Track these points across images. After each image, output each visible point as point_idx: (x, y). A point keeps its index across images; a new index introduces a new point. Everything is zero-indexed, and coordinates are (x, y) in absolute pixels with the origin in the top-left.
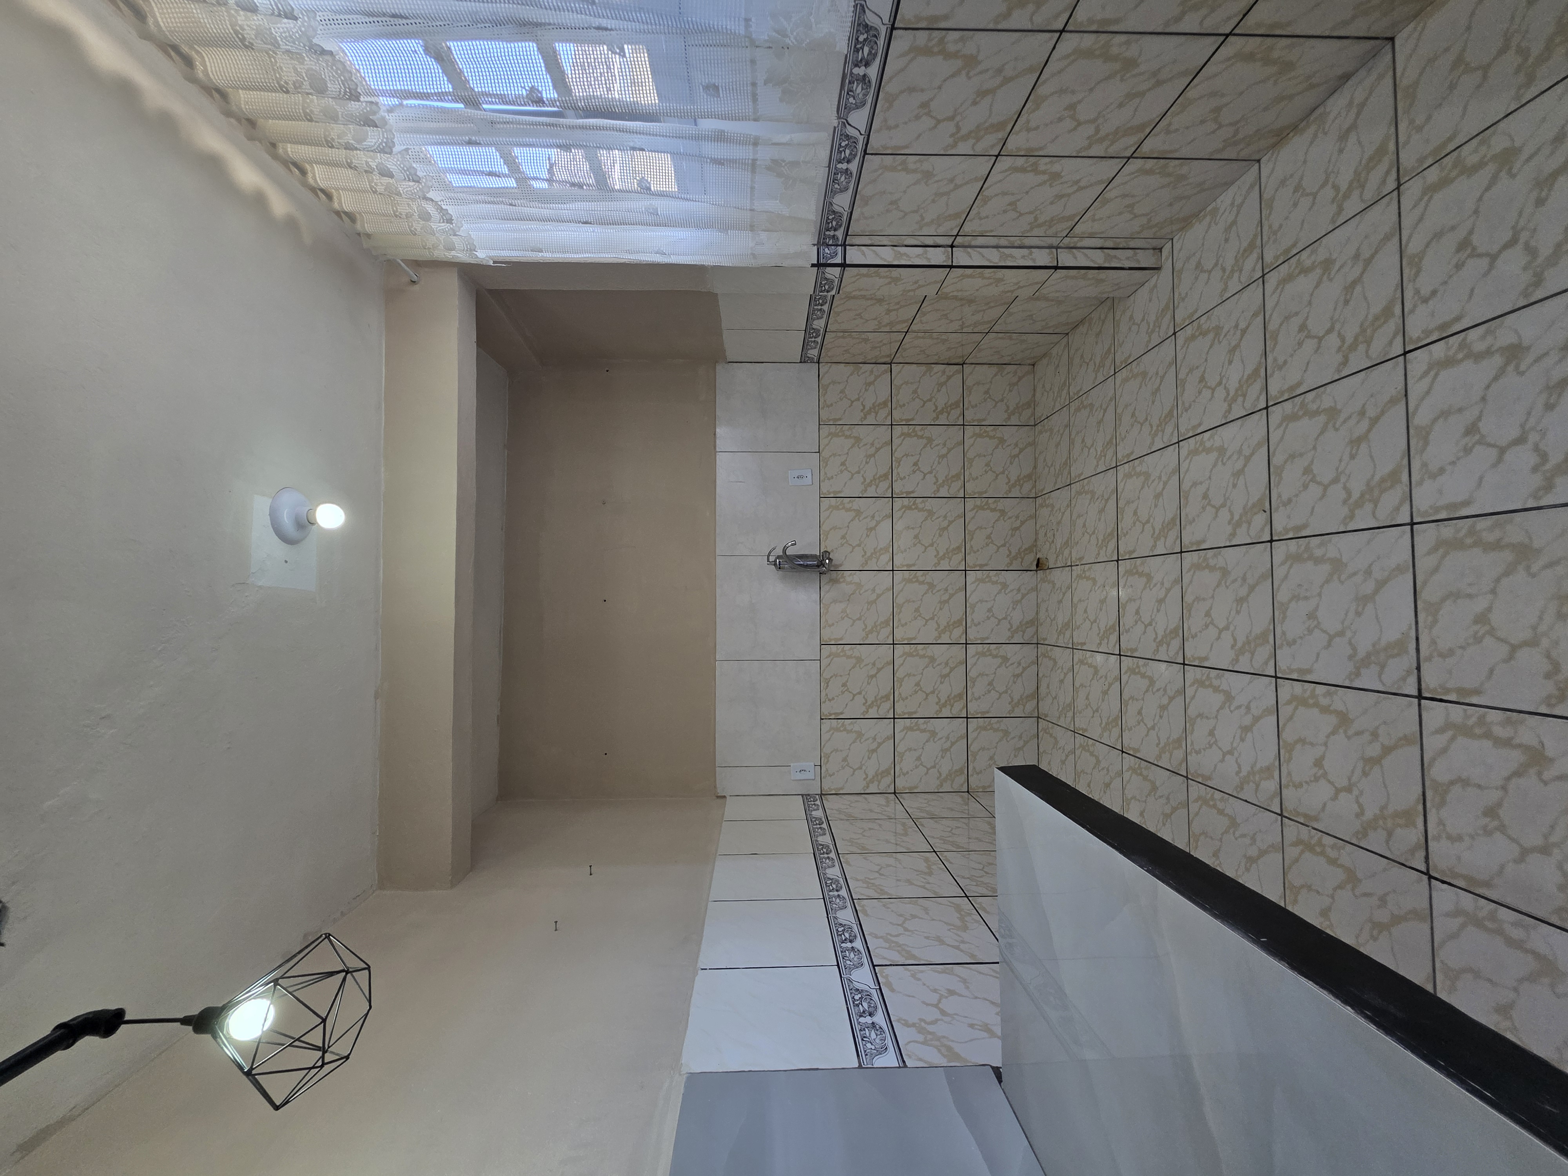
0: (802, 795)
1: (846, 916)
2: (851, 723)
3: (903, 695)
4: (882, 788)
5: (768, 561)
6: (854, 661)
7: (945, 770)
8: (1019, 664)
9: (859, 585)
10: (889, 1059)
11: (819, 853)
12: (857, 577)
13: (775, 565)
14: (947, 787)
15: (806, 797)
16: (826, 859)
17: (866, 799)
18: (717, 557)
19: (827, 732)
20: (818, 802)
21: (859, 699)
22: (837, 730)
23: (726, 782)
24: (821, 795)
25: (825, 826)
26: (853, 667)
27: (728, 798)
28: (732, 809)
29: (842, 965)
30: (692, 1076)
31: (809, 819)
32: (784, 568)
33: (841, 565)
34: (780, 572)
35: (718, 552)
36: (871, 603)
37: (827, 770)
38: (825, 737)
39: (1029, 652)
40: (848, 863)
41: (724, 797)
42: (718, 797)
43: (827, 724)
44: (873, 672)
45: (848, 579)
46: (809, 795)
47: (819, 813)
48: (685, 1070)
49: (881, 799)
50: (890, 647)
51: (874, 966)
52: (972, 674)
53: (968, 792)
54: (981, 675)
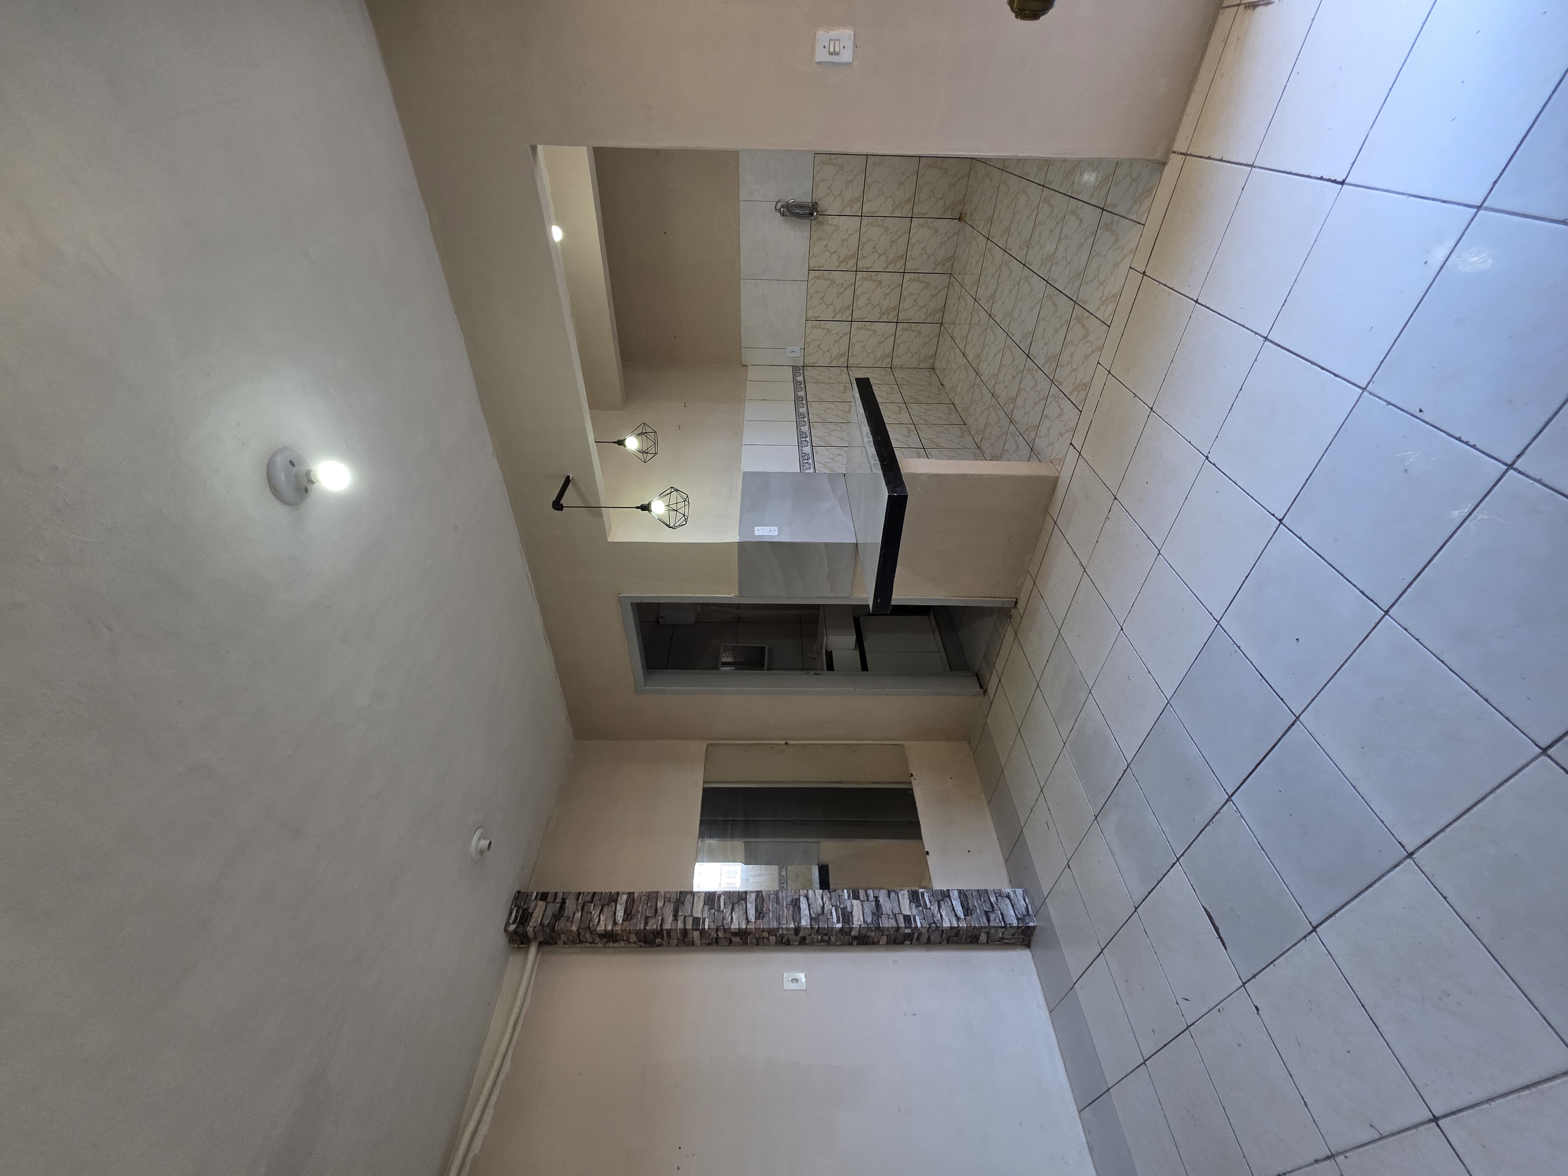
0: (792, 366)
1: (805, 429)
2: (825, 323)
3: (859, 307)
4: (840, 364)
5: (776, 209)
6: (829, 282)
7: (879, 355)
8: (936, 288)
9: (837, 227)
10: (811, 471)
11: (798, 401)
12: (836, 220)
13: (780, 212)
14: (879, 364)
15: (795, 368)
16: (800, 403)
17: (829, 369)
18: (740, 202)
19: (809, 329)
20: (801, 371)
21: (831, 308)
22: (815, 327)
23: (748, 357)
24: (804, 366)
25: (802, 386)
26: (829, 287)
27: (750, 367)
28: (752, 374)
29: (800, 445)
30: (744, 472)
31: (795, 381)
32: (786, 216)
33: (826, 211)
34: (783, 217)
35: (740, 199)
36: (844, 241)
37: (808, 352)
38: (808, 332)
39: (945, 279)
40: (811, 406)
41: (747, 365)
42: (743, 366)
43: (809, 323)
44: (841, 291)
45: (830, 222)
46: (796, 366)
47: (800, 378)
48: (742, 471)
49: (837, 371)
50: (854, 274)
51: (812, 446)
52: (905, 293)
53: (891, 368)
54: (911, 294)
